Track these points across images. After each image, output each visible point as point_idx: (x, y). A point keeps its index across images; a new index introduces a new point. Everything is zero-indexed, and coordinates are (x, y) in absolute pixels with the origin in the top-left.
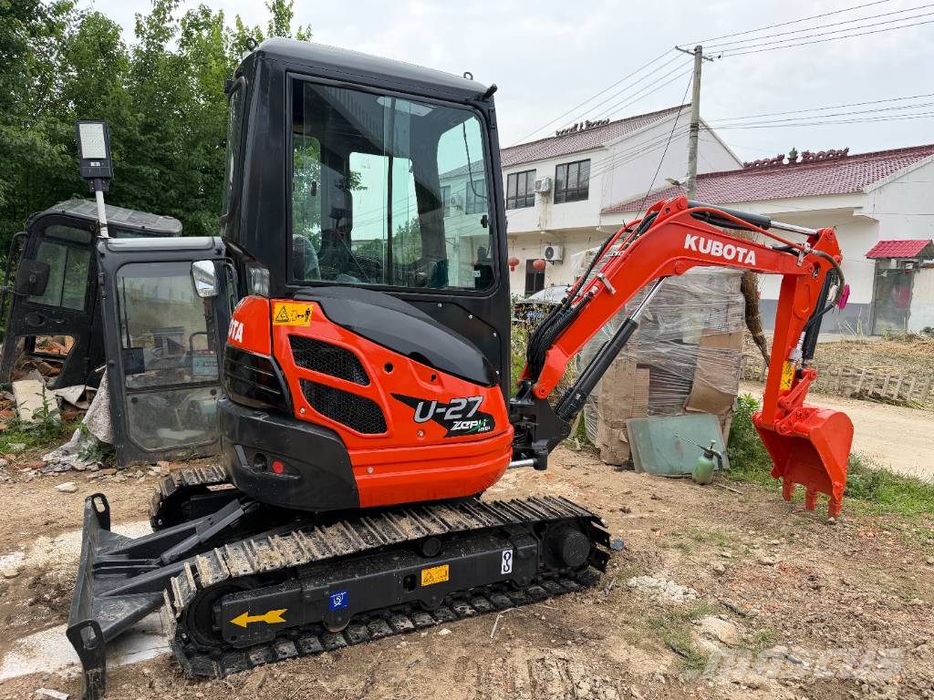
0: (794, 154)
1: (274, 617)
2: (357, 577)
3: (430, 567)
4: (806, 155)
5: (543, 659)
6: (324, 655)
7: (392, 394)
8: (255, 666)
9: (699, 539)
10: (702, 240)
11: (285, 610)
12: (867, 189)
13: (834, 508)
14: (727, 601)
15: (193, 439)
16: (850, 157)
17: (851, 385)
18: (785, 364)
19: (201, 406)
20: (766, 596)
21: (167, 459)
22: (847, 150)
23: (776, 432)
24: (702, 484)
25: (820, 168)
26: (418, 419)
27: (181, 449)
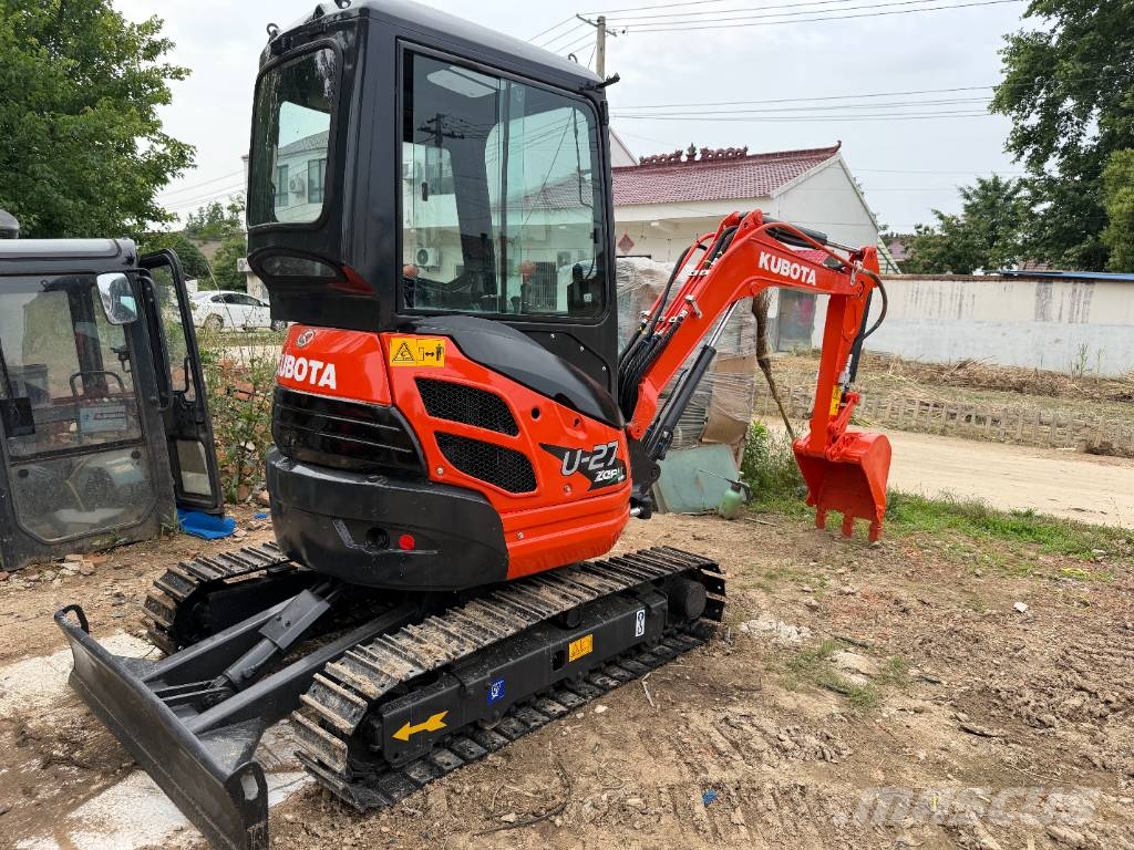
0: (692, 149)
1: (435, 723)
2: (512, 661)
3: (577, 639)
4: (705, 152)
5: (726, 719)
6: (490, 757)
7: (541, 444)
8: (424, 785)
9: (771, 577)
10: (774, 258)
11: (445, 713)
12: (774, 193)
13: (874, 532)
14: (840, 634)
15: (113, 520)
16: (750, 157)
17: (803, 405)
18: (835, 388)
19: (111, 474)
20: (871, 625)
21: (79, 551)
22: (746, 149)
23: (826, 460)
24: (731, 519)
25: (720, 167)
26: (565, 472)
27: (96, 535)
